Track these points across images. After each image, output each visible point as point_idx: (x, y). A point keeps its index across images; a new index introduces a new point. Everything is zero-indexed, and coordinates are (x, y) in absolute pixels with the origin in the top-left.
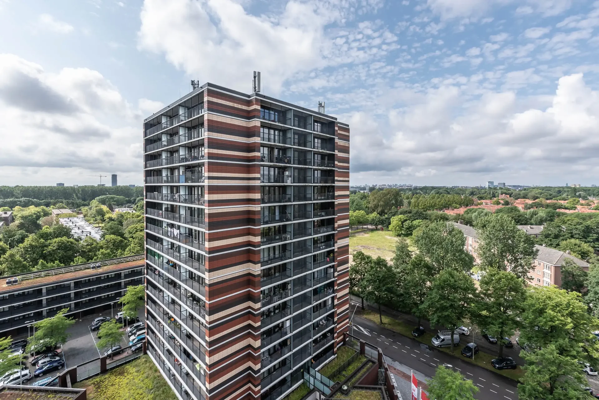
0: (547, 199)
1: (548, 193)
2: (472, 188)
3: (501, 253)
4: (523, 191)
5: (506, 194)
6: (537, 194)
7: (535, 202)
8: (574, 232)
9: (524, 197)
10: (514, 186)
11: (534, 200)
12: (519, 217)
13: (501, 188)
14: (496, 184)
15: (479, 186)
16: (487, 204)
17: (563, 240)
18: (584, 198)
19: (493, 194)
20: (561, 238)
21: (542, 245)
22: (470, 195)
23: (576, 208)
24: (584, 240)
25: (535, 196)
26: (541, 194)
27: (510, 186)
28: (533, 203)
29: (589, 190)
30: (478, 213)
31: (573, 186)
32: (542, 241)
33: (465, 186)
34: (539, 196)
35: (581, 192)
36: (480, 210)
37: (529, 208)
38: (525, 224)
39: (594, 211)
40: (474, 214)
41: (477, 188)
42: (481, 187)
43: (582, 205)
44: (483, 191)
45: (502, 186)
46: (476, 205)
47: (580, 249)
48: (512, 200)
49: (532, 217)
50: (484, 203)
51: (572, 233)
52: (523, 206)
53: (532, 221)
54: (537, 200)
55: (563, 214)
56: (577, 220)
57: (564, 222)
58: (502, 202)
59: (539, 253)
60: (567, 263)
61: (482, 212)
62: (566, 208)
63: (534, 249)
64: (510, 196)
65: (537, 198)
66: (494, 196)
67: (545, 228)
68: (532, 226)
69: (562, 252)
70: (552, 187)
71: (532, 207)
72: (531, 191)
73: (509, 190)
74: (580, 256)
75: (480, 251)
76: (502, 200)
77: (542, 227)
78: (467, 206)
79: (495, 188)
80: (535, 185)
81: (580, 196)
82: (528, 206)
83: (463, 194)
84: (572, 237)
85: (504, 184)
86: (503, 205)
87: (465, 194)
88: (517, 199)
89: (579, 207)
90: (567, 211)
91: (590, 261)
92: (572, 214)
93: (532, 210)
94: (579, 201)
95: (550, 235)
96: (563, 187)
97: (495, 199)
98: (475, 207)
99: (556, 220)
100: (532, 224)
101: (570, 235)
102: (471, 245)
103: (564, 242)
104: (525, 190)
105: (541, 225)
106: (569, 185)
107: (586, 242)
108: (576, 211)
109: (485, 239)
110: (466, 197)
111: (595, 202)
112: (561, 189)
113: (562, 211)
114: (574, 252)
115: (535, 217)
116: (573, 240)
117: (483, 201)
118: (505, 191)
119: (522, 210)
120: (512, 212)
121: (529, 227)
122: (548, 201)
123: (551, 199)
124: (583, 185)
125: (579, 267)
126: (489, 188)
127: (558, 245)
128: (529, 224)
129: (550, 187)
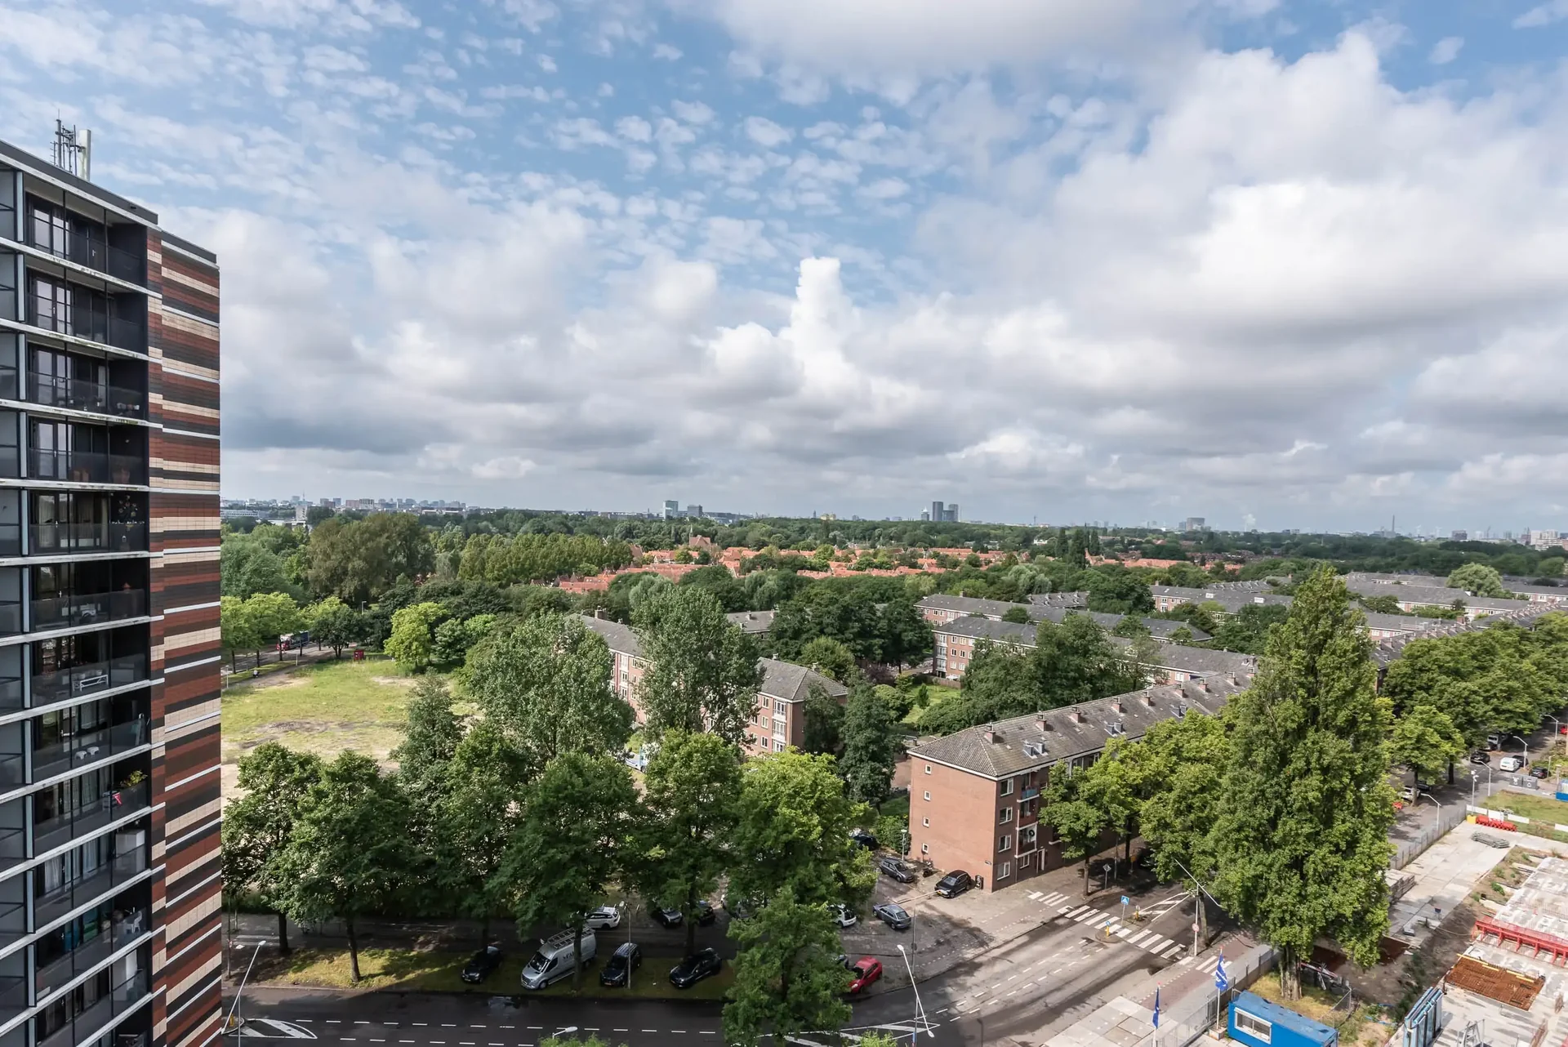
0: (781, 548)
1: (783, 533)
2: (630, 518)
3: (694, 688)
4: (738, 529)
5: (704, 534)
6: (763, 535)
7: (760, 555)
8: (826, 620)
9: (740, 544)
10: (720, 515)
11: (758, 550)
12: (728, 592)
13: (694, 520)
14: (682, 508)
15: (644, 512)
16: (663, 562)
17: (807, 640)
18: (842, 545)
19: (677, 534)
20: (804, 636)
21: (770, 657)
22: (625, 537)
23: (828, 566)
24: (840, 636)
25: (759, 541)
26: (770, 536)
27: (712, 514)
28: (756, 557)
29: (849, 528)
30: (643, 585)
31: (824, 518)
32: (772, 647)
33: (612, 511)
34: (766, 539)
35: (836, 532)
36: (647, 577)
37: (749, 571)
38: (741, 609)
39: (855, 573)
40: (634, 589)
41: (640, 518)
42: (650, 515)
43: (838, 560)
44: (654, 526)
45: (696, 515)
46: (638, 565)
47: (831, 658)
48: (715, 550)
49: (754, 590)
50: (656, 560)
51: (820, 623)
52: (737, 564)
53: (755, 602)
54: (763, 551)
55: (810, 581)
56: (829, 594)
57: (810, 601)
58: (695, 555)
59: (767, 676)
60: (813, 692)
61: (653, 583)
62: (813, 569)
63: (758, 667)
64: (713, 541)
65: (764, 544)
66: (679, 541)
67: (775, 614)
68: (754, 614)
69: (805, 669)
70: (789, 520)
71: (754, 568)
72: (753, 528)
73: (709, 524)
74: (833, 674)
75: (648, 689)
76: (697, 549)
77: (771, 614)
78: (617, 567)
79: (681, 520)
80: (760, 514)
81: (834, 541)
82: (748, 565)
83: (606, 536)
84: (822, 632)
85: (700, 508)
86: (697, 562)
87: (612, 533)
88: (725, 547)
89: (833, 564)
90: (814, 575)
91: (849, 681)
92: (822, 581)
93: (754, 573)
94: (833, 552)
95: (786, 631)
96: (807, 520)
97: (681, 547)
98: (635, 571)
99: (797, 595)
100: (753, 609)
101: (818, 627)
102: (626, 677)
103: (809, 646)
104: (741, 524)
105: (769, 609)
106: (818, 516)
107: (843, 642)
108: (829, 574)
109: (658, 657)
110: (614, 543)
111: (858, 552)
112: (804, 524)
113: (807, 574)
114: (825, 665)
115: (759, 590)
116: (823, 640)
117: (654, 553)
118: (701, 527)
119: (735, 575)
120: (716, 579)
121: (747, 616)
122: (783, 553)
123: (787, 547)
124: (840, 517)
125: (832, 698)
126: (669, 518)
127: (799, 653)
128: (747, 609)
129: (786, 519)
